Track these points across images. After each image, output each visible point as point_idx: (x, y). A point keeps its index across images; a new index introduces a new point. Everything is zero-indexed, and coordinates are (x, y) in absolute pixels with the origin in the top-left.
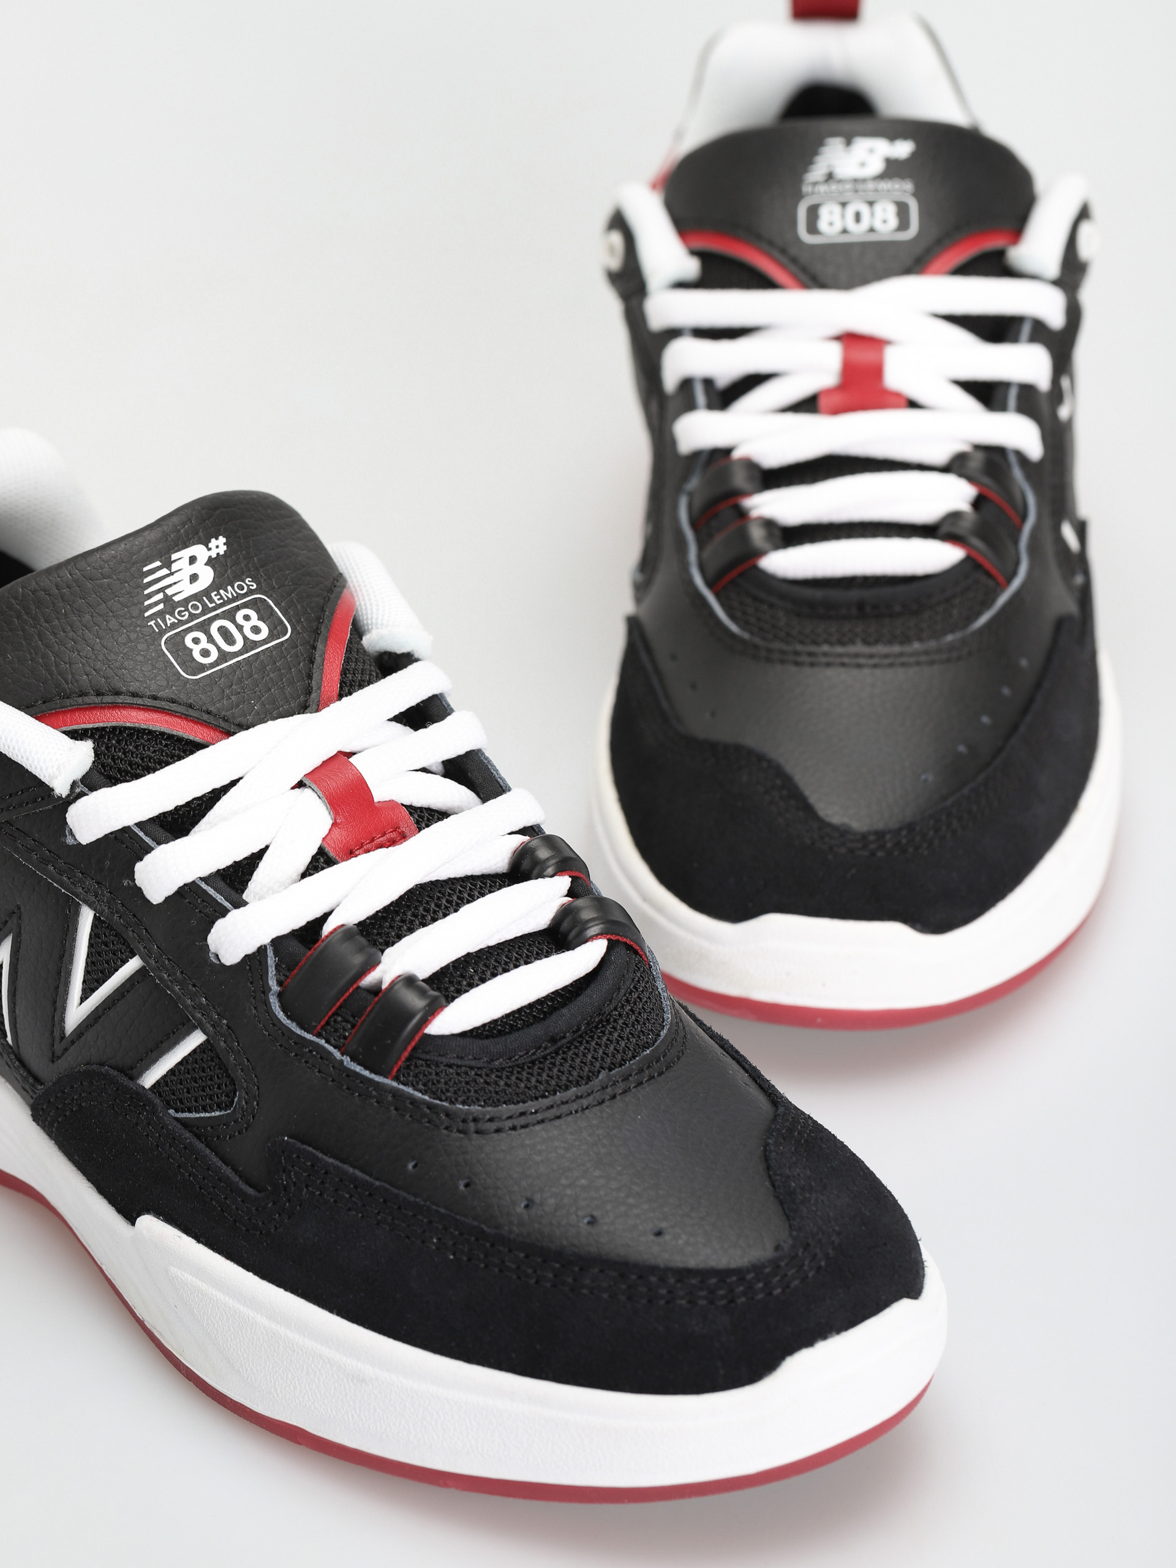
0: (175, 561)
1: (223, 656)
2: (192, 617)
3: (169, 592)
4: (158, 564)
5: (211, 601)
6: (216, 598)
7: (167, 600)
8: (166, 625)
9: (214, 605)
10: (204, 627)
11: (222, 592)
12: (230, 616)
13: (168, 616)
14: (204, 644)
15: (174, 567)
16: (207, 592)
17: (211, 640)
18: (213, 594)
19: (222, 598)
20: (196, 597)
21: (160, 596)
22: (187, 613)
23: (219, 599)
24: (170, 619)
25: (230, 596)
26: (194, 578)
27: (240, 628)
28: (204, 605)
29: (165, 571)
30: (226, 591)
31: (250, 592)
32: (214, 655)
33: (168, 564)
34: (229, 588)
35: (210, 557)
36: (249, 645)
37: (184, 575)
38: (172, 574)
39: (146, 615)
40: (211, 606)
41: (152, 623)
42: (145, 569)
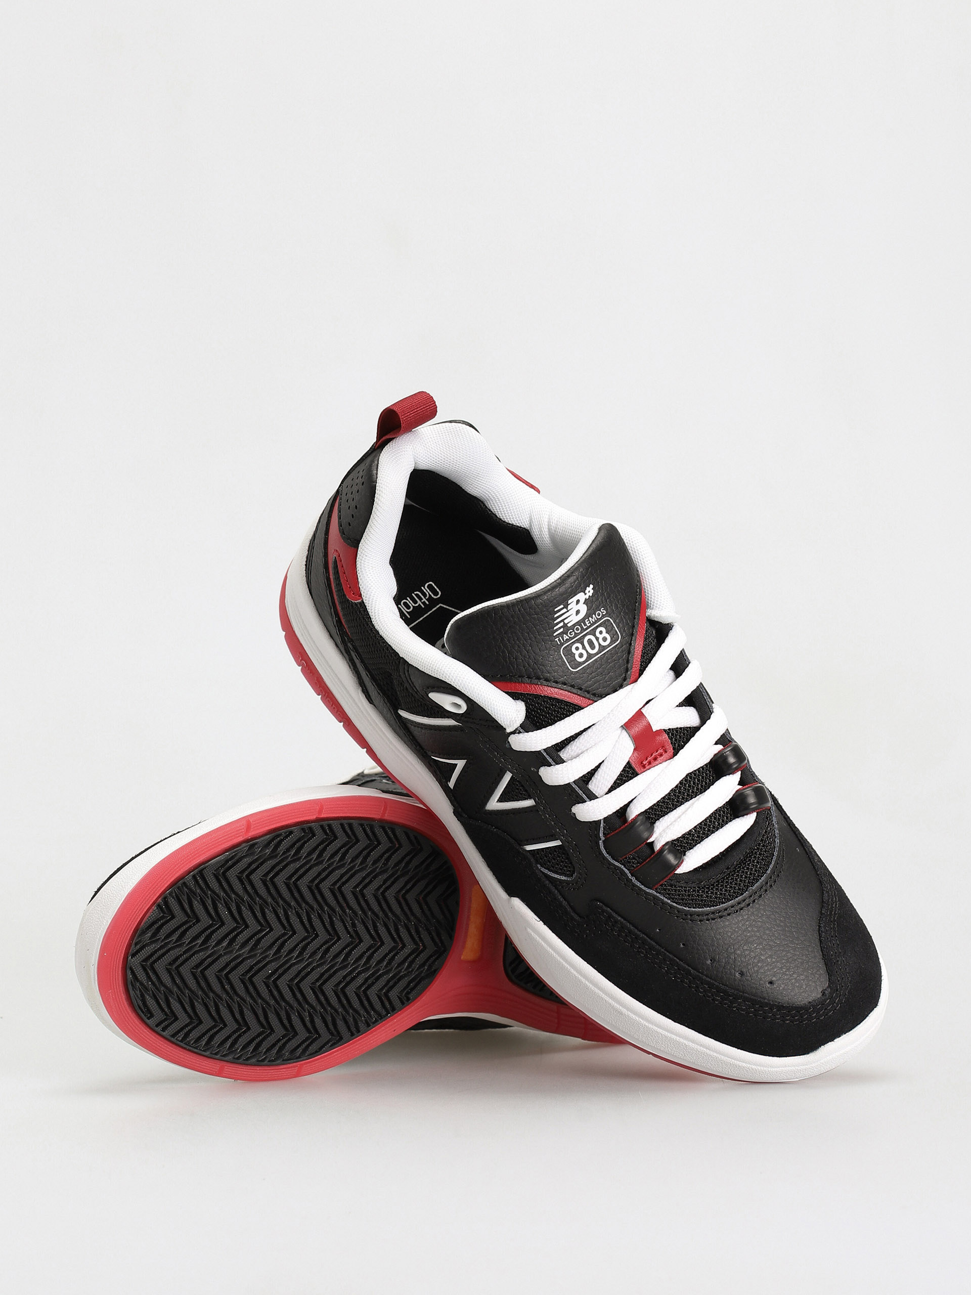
0: (570, 604)
1: (590, 656)
2: (576, 635)
3: (566, 621)
4: (562, 606)
5: (585, 625)
6: (587, 623)
7: (565, 625)
8: (563, 640)
9: (586, 627)
10: (581, 641)
11: (590, 618)
12: (593, 633)
13: (565, 635)
14: (581, 650)
15: (569, 607)
16: (583, 620)
17: (584, 648)
18: (586, 621)
19: (590, 623)
20: (578, 623)
21: (562, 624)
22: (573, 633)
23: (589, 623)
24: (566, 637)
25: (594, 621)
26: (578, 612)
27: (597, 639)
28: (582, 627)
29: (565, 610)
30: (592, 618)
31: (603, 616)
32: (585, 656)
33: (566, 606)
34: (594, 616)
35: (586, 599)
36: (602, 648)
37: (573, 612)
38: (568, 611)
39: (555, 635)
40: (585, 627)
41: (557, 639)
42: (556, 610)
